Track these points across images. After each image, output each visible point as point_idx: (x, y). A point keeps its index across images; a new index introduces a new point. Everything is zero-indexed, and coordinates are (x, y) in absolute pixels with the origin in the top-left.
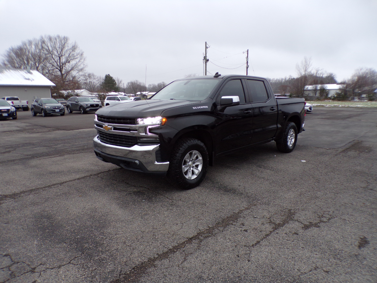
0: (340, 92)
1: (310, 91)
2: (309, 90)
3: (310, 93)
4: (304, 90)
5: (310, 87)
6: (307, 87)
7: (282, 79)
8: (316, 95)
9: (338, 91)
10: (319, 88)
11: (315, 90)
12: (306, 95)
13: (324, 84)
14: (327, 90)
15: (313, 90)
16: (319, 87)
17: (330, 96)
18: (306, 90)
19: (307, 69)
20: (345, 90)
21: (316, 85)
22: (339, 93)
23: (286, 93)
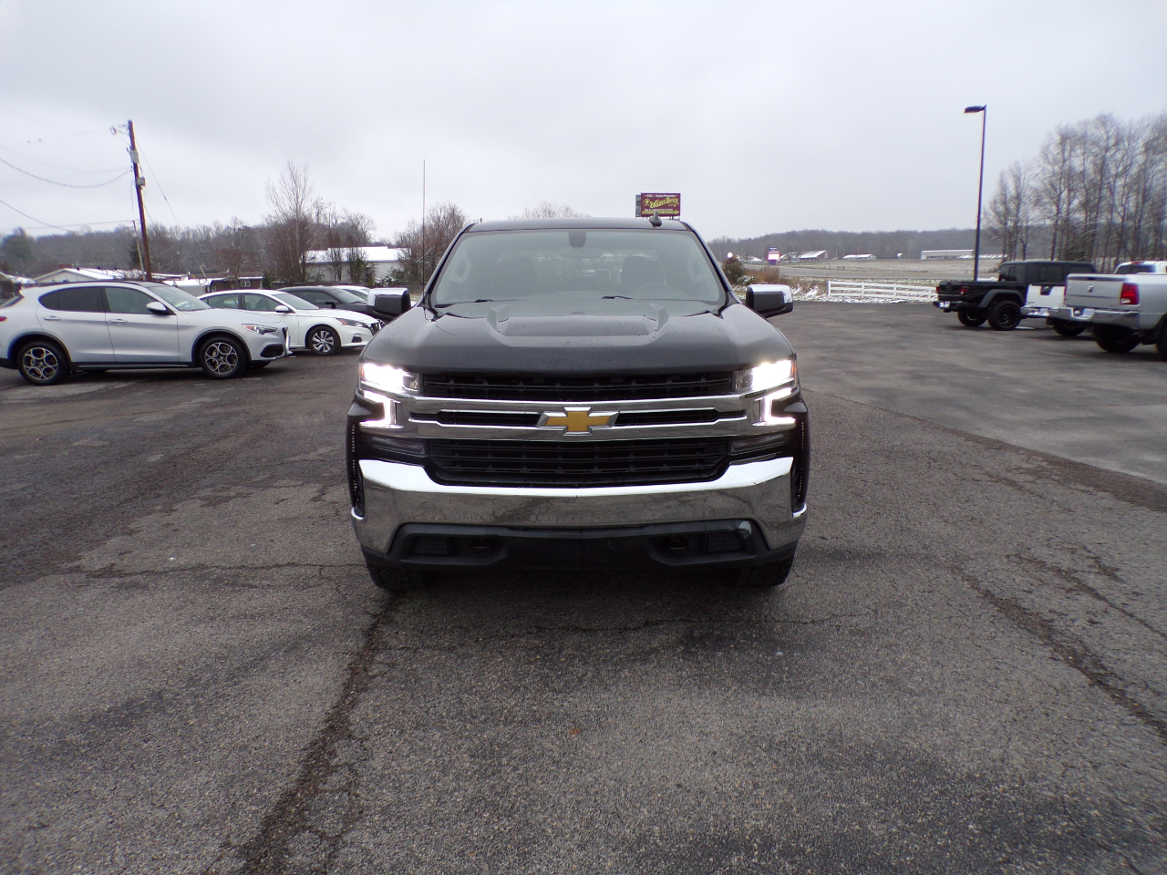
0: (402, 270)
1: (323, 268)
2: (320, 265)
3: (325, 273)
4: (304, 264)
5: (321, 256)
6: (310, 254)
7: (207, 230)
8: (340, 277)
9: (397, 267)
10: (345, 258)
11: (336, 264)
12: (313, 277)
13: (357, 246)
14: (368, 262)
15: (329, 263)
16: (345, 253)
17: (378, 279)
18: (310, 264)
19: (299, 200)
20: (413, 265)
21: (336, 249)
22: (400, 272)
23: (241, 272)
